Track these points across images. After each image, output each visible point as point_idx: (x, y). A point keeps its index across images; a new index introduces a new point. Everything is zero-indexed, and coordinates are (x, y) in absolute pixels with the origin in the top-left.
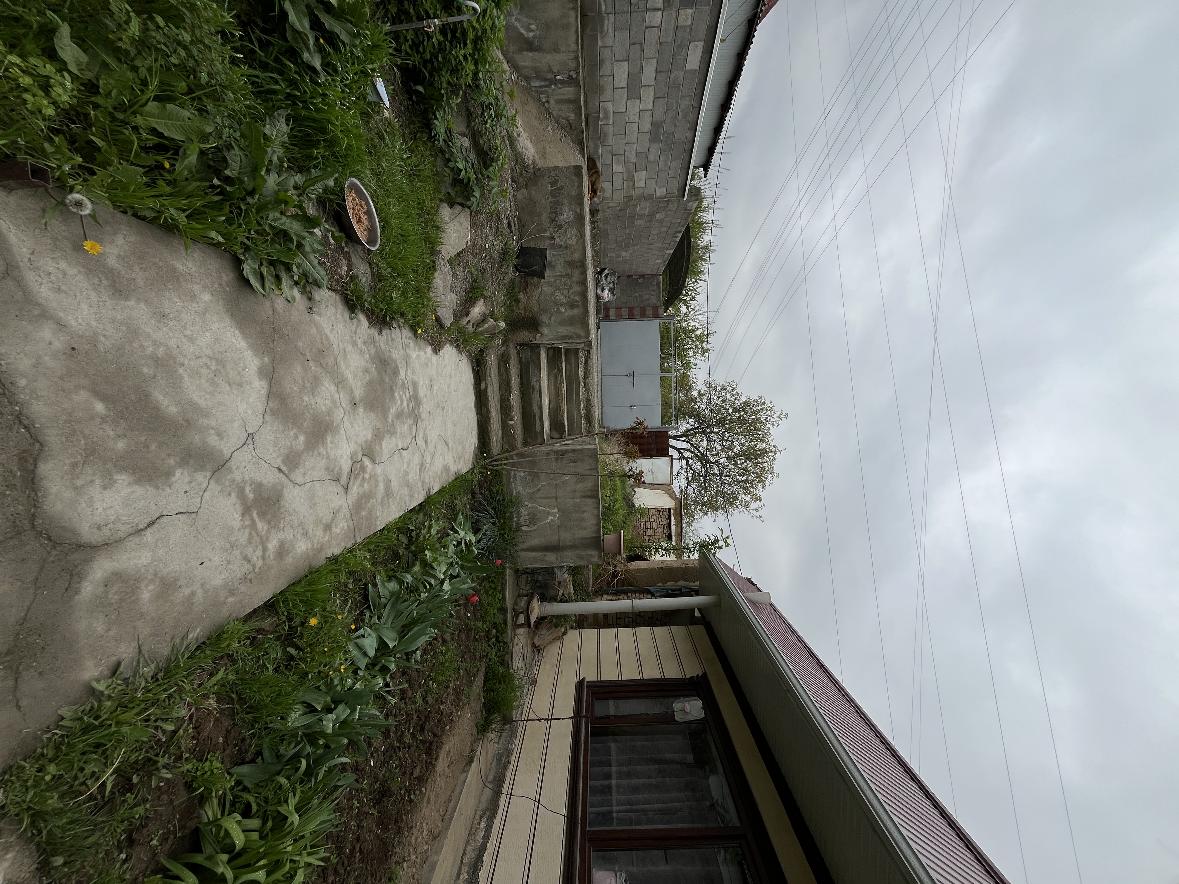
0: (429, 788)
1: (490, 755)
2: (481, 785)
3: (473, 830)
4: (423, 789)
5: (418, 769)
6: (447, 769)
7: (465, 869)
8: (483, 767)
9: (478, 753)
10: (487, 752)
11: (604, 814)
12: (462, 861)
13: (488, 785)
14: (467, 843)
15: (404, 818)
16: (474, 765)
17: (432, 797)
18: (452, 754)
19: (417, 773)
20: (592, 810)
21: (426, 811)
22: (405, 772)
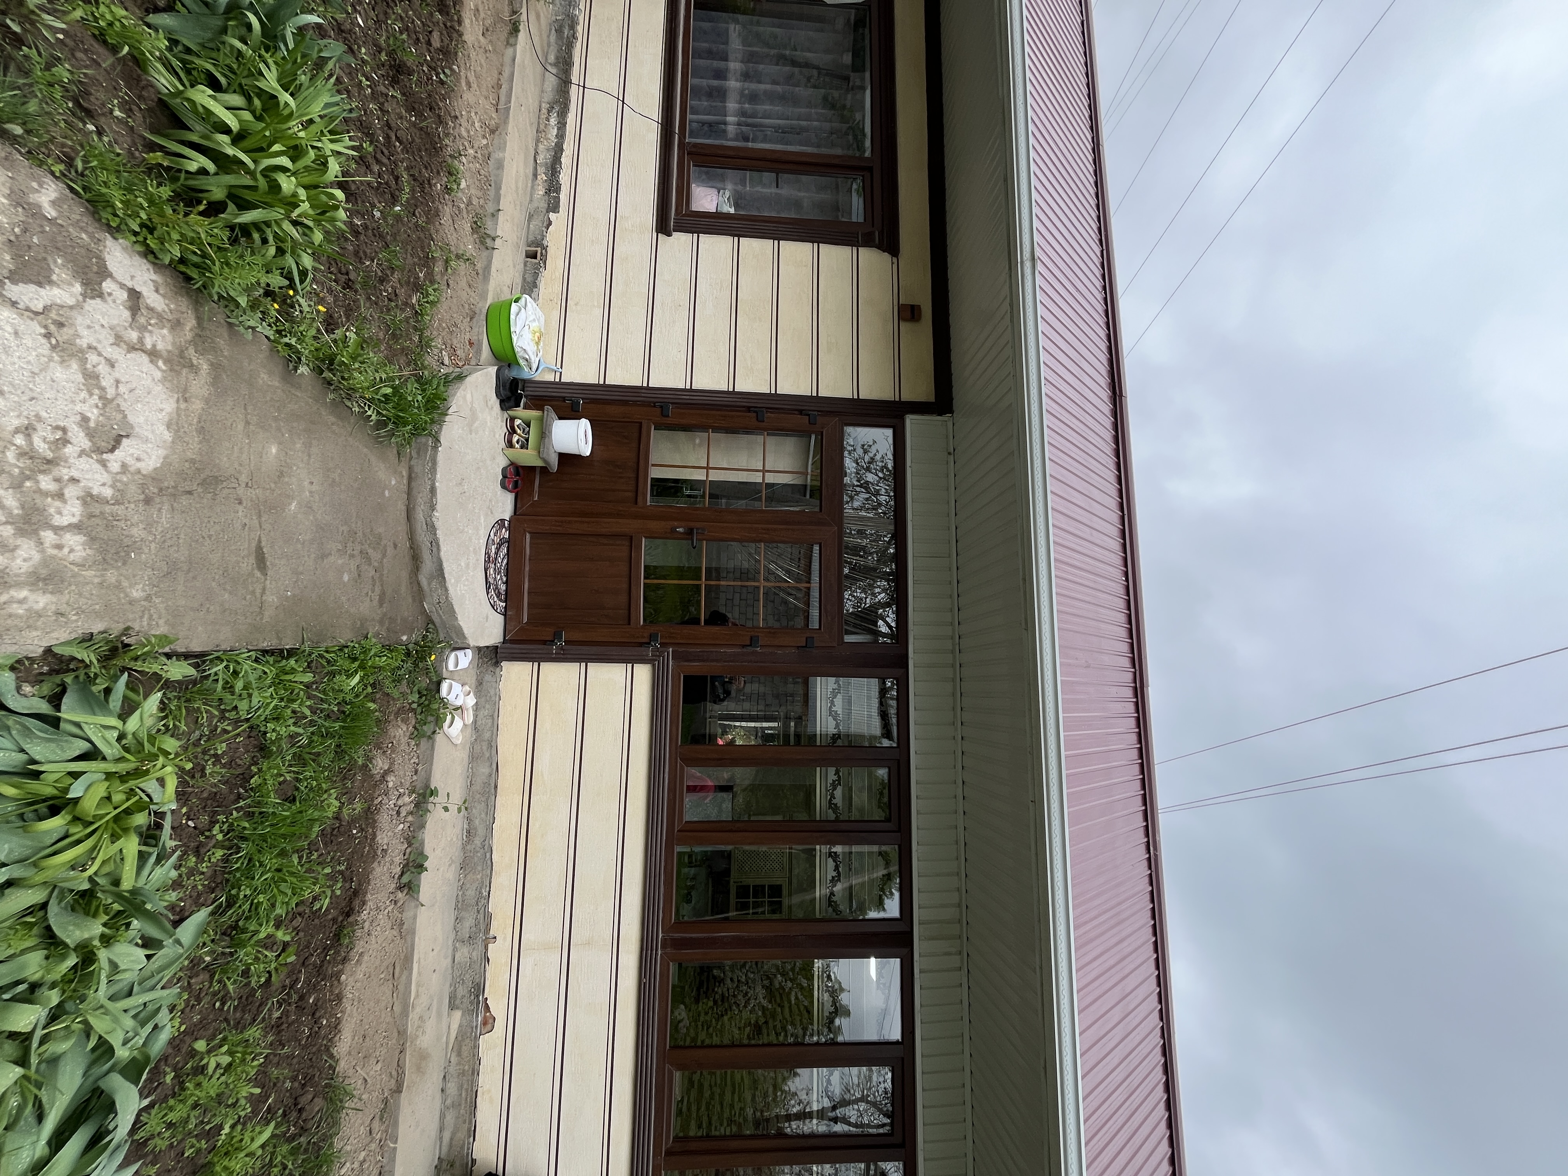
0: (463, 66)
1: (544, 22)
2: (539, 67)
3: (542, 127)
4: (455, 67)
5: (436, 36)
6: (481, 38)
7: (541, 170)
8: (536, 39)
9: (524, 17)
10: (538, 17)
11: (710, 124)
12: (535, 161)
13: (549, 68)
14: (538, 141)
15: (441, 104)
16: (522, 36)
17: (472, 78)
18: (482, 15)
19: (436, 42)
20: (695, 117)
21: (468, 97)
22: (418, 39)
